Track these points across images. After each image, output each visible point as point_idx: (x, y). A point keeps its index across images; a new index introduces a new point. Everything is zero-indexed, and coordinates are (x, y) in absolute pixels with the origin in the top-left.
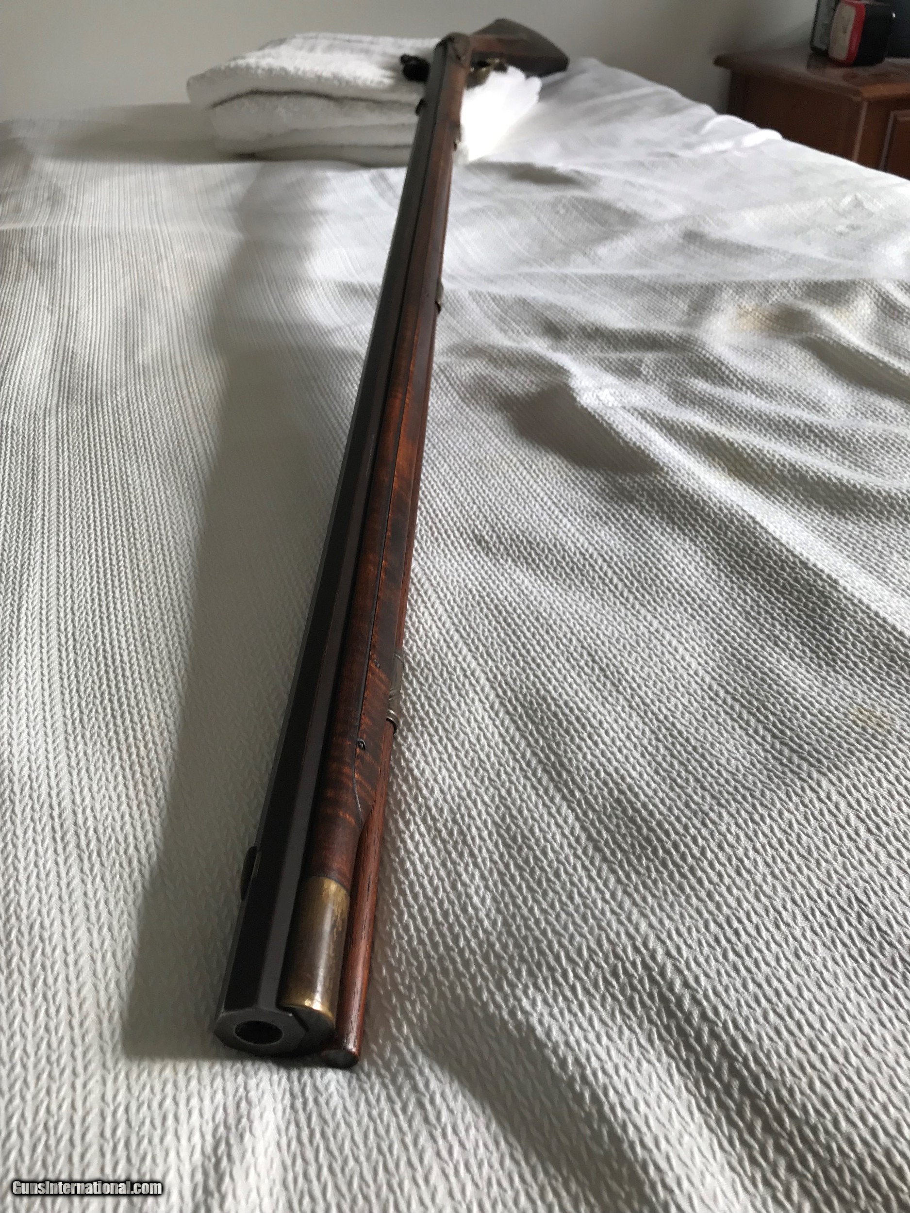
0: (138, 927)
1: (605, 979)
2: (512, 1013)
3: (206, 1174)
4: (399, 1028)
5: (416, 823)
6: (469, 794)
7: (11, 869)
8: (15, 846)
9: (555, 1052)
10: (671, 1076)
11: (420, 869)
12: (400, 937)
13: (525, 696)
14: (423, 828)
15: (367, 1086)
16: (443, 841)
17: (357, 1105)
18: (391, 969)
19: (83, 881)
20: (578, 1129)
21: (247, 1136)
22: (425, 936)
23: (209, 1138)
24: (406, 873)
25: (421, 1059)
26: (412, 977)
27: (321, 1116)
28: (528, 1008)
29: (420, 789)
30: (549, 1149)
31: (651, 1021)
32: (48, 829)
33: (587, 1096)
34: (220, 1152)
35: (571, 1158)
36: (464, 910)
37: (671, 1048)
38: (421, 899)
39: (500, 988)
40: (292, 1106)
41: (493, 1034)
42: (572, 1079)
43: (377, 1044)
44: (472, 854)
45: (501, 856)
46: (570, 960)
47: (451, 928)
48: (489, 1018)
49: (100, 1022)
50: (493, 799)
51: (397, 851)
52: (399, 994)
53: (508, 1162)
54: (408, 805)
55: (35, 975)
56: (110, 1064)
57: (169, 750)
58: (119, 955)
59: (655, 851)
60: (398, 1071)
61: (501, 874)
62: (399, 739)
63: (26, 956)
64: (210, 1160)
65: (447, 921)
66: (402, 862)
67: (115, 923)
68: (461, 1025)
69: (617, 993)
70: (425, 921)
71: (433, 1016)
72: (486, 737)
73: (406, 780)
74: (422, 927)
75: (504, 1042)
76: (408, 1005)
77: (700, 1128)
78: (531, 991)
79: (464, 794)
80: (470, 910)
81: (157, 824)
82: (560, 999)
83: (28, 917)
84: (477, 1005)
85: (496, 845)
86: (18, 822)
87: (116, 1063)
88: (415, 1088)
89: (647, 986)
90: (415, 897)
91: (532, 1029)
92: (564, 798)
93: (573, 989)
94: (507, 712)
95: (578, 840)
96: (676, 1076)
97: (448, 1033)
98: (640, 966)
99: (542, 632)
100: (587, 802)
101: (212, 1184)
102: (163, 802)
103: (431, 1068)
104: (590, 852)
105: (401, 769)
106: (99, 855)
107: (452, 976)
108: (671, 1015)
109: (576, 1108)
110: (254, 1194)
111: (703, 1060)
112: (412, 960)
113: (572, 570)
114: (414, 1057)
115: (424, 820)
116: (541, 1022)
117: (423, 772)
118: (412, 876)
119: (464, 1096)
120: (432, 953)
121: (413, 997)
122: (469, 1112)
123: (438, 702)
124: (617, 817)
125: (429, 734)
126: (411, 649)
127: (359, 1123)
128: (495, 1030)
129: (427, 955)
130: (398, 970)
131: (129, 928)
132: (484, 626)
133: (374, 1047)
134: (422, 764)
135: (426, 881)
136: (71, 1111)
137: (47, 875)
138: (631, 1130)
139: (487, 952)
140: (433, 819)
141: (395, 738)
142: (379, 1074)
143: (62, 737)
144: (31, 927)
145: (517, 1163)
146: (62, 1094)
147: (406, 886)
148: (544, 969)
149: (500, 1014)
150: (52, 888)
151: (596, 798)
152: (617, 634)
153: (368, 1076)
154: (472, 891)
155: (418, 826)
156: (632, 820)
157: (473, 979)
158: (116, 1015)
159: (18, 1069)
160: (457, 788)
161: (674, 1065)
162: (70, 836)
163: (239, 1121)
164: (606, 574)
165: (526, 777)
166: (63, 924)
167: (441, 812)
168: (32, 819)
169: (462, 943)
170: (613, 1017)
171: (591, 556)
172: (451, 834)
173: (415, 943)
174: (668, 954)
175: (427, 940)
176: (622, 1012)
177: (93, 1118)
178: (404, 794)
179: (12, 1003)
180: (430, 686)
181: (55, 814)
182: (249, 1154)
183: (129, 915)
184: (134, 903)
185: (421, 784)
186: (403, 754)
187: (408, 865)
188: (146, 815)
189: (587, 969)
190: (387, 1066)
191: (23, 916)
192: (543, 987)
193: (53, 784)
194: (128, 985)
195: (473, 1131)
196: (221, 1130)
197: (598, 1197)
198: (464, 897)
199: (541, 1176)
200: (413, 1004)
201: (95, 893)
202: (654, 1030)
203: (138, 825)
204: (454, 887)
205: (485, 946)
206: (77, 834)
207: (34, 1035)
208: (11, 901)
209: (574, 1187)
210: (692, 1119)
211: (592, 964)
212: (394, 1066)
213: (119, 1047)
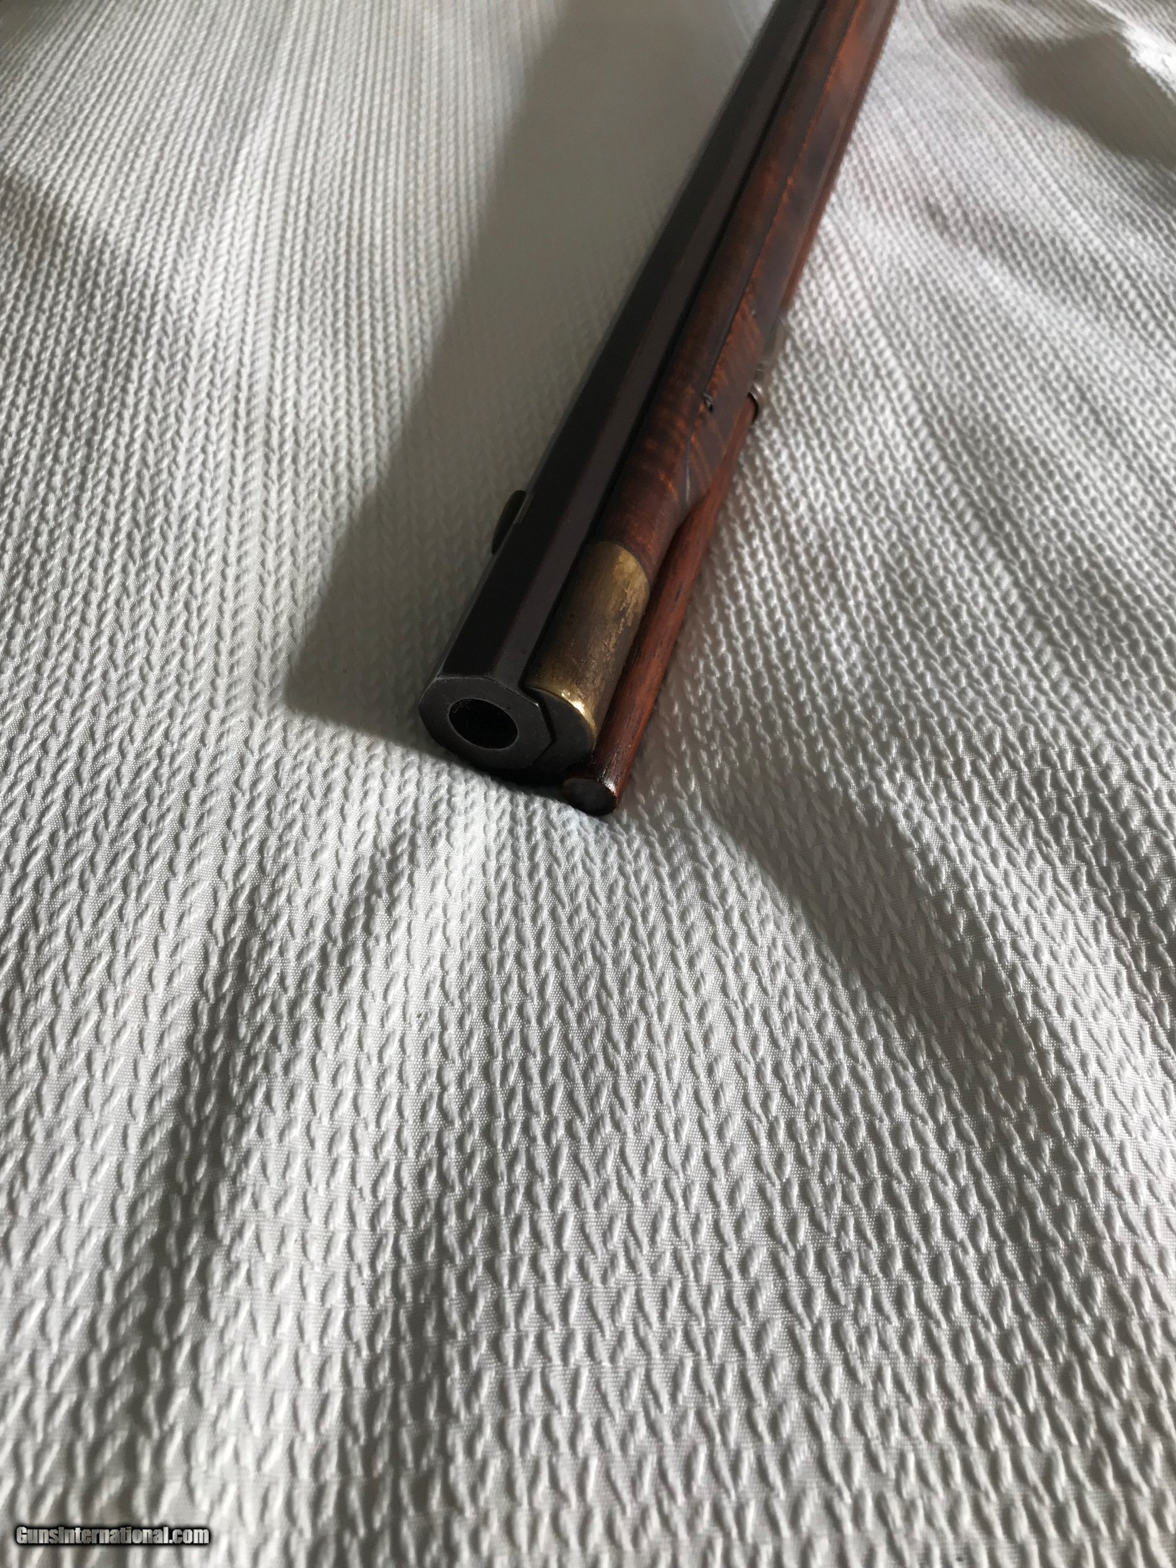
0: (334, 562)
1: (1020, 786)
2: (865, 795)
3: (374, 868)
4: (684, 780)
5: (763, 540)
6: (852, 521)
7: (168, 447)
8: (178, 420)
9: (923, 855)
10: (1097, 933)
11: (757, 594)
12: (708, 670)
13: (965, 420)
14: (772, 547)
15: (623, 838)
16: (800, 570)
17: (605, 854)
18: (686, 707)
19: (265, 486)
20: (937, 961)
21: (442, 843)
22: (747, 677)
23: (387, 831)
24: (735, 596)
25: (708, 825)
26: (717, 722)
27: (550, 851)
28: (891, 792)
29: (777, 499)
30: (884, 978)
31: (1081, 856)
32: (228, 412)
33: (962, 921)
34: (399, 850)
35: (917, 994)
36: (815, 657)
37: (1105, 898)
38: (752, 632)
39: (851, 759)
40: (511, 831)
41: (828, 817)
42: (943, 895)
43: (646, 793)
44: (841, 594)
45: (886, 606)
46: (971, 747)
47: (789, 675)
48: (827, 796)
49: (259, 658)
50: (888, 534)
51: (727, 568)
52: (693, 741)
53: (816, 976)
54: (755, 515)
55: (178, 576)
56: (263, 706)
57: (419, 363)
58: (300, 588)
59: (1134, 646)
60: (670, 832)
61: (880, 627)
62: (758, 433)
63: (170, 551)
64: (383, 855)
65: (785, 664)
66: (732, 582)
67: (301, 547)
68: (780, 797)
69: (1036, 808)
70: (751, 659)
71: (739, 777)
72: (892, 458)
73: (758, 483)
74: (745, 665)
75: (844, 829)
76: (704, 756)
77: (1128, 1007)
78: (900, 775)
79: (845, 518)
80: (824, 659)
81: (385, 445)
82: (944, 795)
83: (181, 507)
84: (810, 774)
85: (881, 591)
86: (189, 393)
87: (271, 710)
88: (694, 855)
89: (1086, 810)
90: (743, 628)
91: (892, 821)
92: (1000, 555)
93: (967, 788)
94: (932, 434)
95: (1012, 610)
96: (1105, 936)
97: (757, 802)
98: (1080, 782)
99: (1010, 346)
100: (1037, 566)
101: (381, 882)
102: (397, 422)
103: (721, 839)
104: (1029, 628)
105: (754, 469)
106: (295, 460)
107: (779, 732)
108: (1115, 854)
109: (940, 934)
110: (438, 911)
111: (1153, 924)
112: (721, 702)
113: (1073, 279)
114: (699, 821)
115: (776, 538)
116: (907, 815)
117: (786, 479)
118: (743, 602)
119: (765, 884)
120: (754, 700)
121: (714, 747)
122: (769, 904)
123: (828, 399)
124: (1081, 593)
125: (806, 436)
126: (800, 324)
127: (604, 874)
128: (832, 811)
129: (746, 701)
130: (698, 711)
131: (321, 559)
132: (918, 320)
133: (642, 798)
134: (788, 469)
135: (763, 612)
136: (198, 745)
137: (217, 466)
138: (1022, 979)
139: (841, 714)
140: (791, 539)
141: (752, 431)
142: (641, 829)
143: (270, 312)
144: (183, 520)
145: (831, 982)
146: (189, 721)
147: (732, 612)
148: (927, 751)
149: (846, 792)
150: (221, 483)
151: (1052, 564)
152: (1126, 373)
153: (627, 828)
154: (832, 636)
155: (765, 545)
156: (1106, 602)
157: (811, 742)
158: (283, 656)
159: (135, 678)
160: (835, 510)
161: (1104, 920)
162: (257, 428)
163: (434, 823)
164: (1125, 294)
165: (945, 519)
166: (228, 528)
167: (805, 532)
168: (209, 395)
169: (803, 695)
170: (1022, 837)
171: (1108, 266)
172: (813, 562)
173: (731, 683)
174: (1130, 776)
175: (749, 683)
176: (1037, 834)
177: (228, 760)
178: (752, 501)
179: (141, 601)
180: (820, 377)
181: (243, 396)
182: (440, 863)
183: (324, 544)
184: (333, 533)
185: (782, 493)
186: (760, 451)
187: (740, 587)
188: (370, 432)
189: (995, 766)
190: (657, 823)
191: (175, 504)
192: (920, 773)
193: (247, 360)
194: (306, 625)
195: (771, 927)
196: (406, 826)
197: (950, 1053)
198: (817, 642)
199: (865, 1006)
200: (712, 756)
201: (280, 505)
202: (1084, 869)
203: (357, 440)
204: (805, 626)
205: (839, 707)
206: (268, 429)
207: (164, 646)
208: (162, 483)
209: (913, 1031)
210: (1118, 994)
211: (1005, 762)
212: (666, 826)
213: (280, 694)
